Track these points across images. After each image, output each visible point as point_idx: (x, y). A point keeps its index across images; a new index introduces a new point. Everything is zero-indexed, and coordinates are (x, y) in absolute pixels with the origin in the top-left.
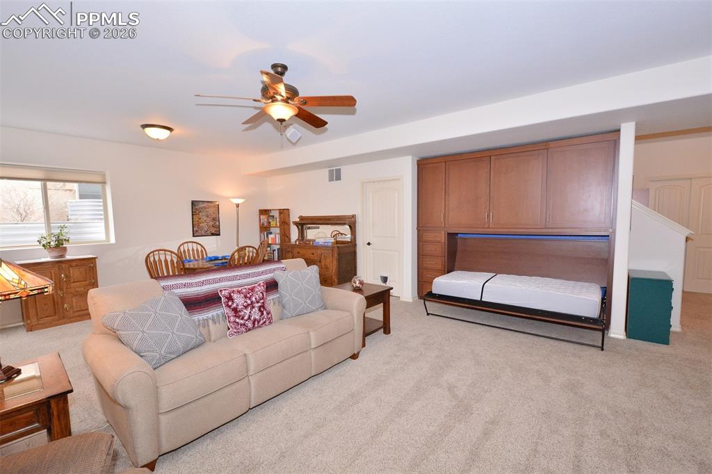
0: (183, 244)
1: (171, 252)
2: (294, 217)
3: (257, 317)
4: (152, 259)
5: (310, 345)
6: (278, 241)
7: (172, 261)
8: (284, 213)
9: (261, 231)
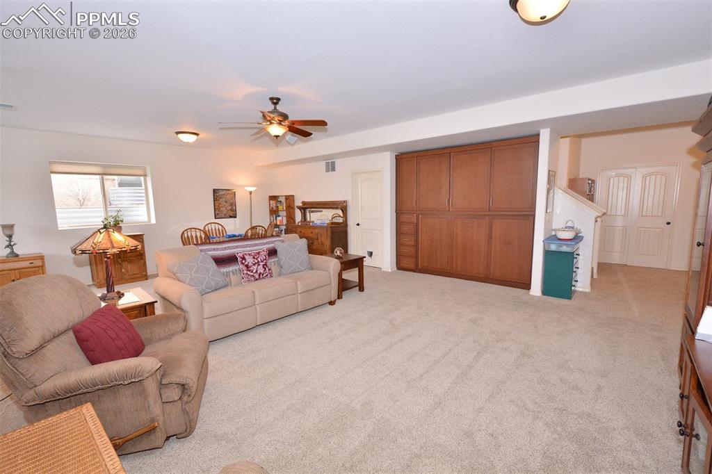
0: (207, 225)
1: (200, 230)
2: (298, 203)
3: (262, 272)
4: (186, 235)
5: (297, 290)
6: (285, 222)
7: (201, 237)
8: (290, 198)
9: (271, 215)
